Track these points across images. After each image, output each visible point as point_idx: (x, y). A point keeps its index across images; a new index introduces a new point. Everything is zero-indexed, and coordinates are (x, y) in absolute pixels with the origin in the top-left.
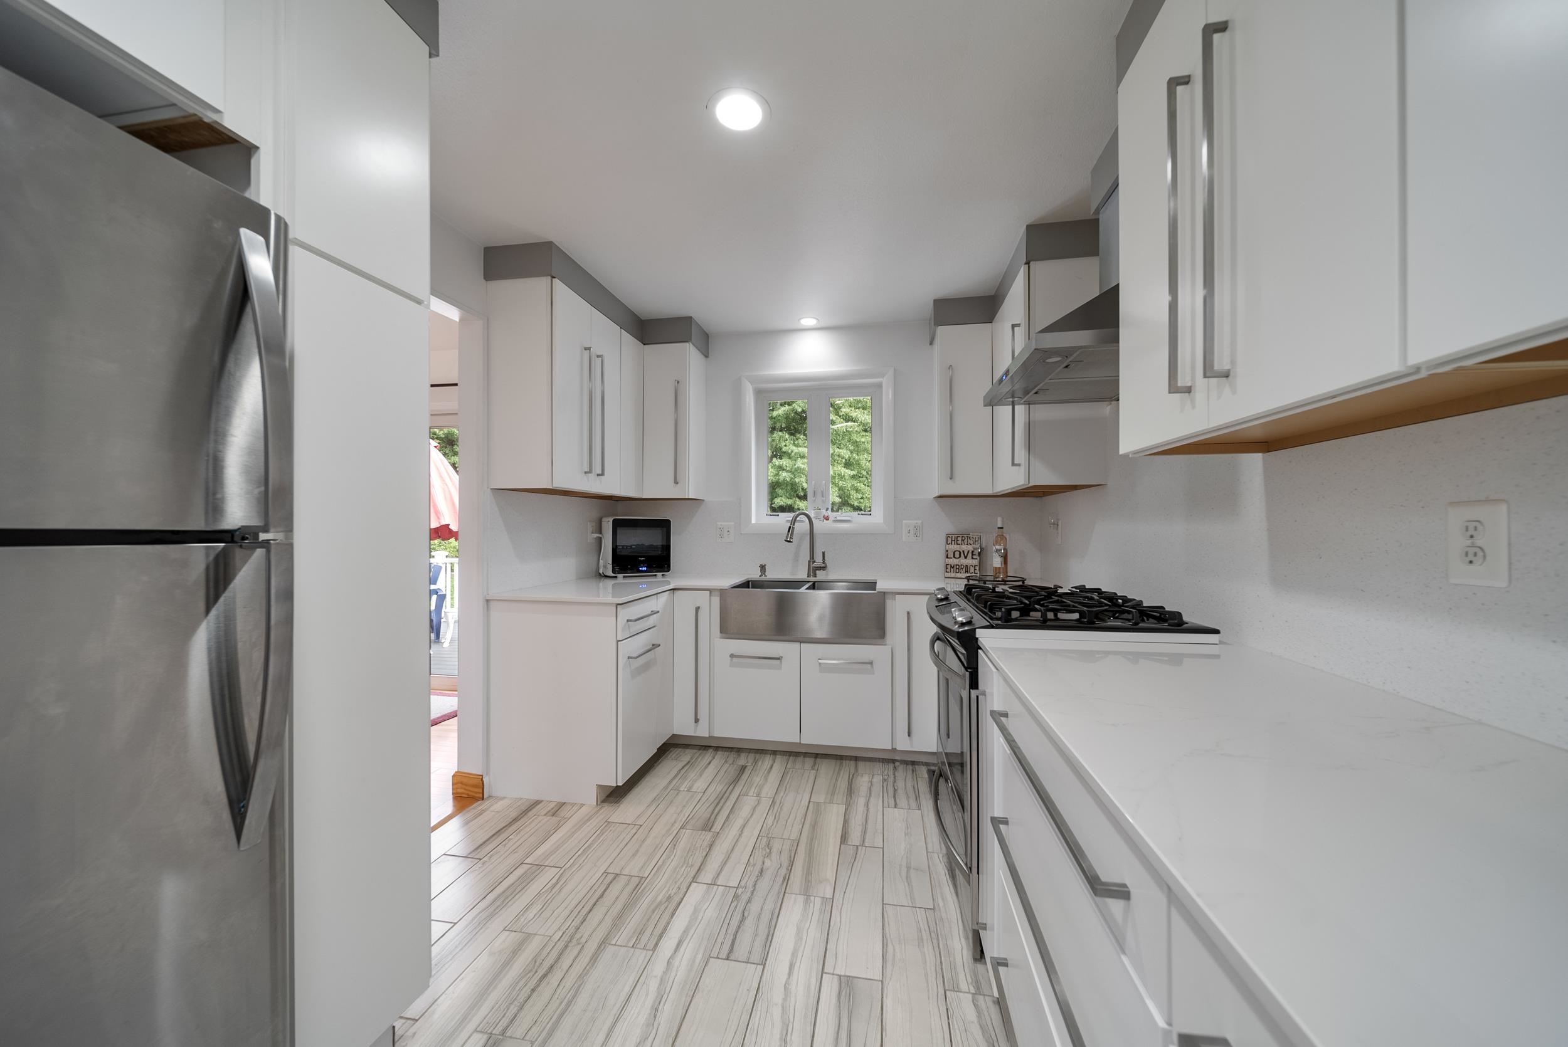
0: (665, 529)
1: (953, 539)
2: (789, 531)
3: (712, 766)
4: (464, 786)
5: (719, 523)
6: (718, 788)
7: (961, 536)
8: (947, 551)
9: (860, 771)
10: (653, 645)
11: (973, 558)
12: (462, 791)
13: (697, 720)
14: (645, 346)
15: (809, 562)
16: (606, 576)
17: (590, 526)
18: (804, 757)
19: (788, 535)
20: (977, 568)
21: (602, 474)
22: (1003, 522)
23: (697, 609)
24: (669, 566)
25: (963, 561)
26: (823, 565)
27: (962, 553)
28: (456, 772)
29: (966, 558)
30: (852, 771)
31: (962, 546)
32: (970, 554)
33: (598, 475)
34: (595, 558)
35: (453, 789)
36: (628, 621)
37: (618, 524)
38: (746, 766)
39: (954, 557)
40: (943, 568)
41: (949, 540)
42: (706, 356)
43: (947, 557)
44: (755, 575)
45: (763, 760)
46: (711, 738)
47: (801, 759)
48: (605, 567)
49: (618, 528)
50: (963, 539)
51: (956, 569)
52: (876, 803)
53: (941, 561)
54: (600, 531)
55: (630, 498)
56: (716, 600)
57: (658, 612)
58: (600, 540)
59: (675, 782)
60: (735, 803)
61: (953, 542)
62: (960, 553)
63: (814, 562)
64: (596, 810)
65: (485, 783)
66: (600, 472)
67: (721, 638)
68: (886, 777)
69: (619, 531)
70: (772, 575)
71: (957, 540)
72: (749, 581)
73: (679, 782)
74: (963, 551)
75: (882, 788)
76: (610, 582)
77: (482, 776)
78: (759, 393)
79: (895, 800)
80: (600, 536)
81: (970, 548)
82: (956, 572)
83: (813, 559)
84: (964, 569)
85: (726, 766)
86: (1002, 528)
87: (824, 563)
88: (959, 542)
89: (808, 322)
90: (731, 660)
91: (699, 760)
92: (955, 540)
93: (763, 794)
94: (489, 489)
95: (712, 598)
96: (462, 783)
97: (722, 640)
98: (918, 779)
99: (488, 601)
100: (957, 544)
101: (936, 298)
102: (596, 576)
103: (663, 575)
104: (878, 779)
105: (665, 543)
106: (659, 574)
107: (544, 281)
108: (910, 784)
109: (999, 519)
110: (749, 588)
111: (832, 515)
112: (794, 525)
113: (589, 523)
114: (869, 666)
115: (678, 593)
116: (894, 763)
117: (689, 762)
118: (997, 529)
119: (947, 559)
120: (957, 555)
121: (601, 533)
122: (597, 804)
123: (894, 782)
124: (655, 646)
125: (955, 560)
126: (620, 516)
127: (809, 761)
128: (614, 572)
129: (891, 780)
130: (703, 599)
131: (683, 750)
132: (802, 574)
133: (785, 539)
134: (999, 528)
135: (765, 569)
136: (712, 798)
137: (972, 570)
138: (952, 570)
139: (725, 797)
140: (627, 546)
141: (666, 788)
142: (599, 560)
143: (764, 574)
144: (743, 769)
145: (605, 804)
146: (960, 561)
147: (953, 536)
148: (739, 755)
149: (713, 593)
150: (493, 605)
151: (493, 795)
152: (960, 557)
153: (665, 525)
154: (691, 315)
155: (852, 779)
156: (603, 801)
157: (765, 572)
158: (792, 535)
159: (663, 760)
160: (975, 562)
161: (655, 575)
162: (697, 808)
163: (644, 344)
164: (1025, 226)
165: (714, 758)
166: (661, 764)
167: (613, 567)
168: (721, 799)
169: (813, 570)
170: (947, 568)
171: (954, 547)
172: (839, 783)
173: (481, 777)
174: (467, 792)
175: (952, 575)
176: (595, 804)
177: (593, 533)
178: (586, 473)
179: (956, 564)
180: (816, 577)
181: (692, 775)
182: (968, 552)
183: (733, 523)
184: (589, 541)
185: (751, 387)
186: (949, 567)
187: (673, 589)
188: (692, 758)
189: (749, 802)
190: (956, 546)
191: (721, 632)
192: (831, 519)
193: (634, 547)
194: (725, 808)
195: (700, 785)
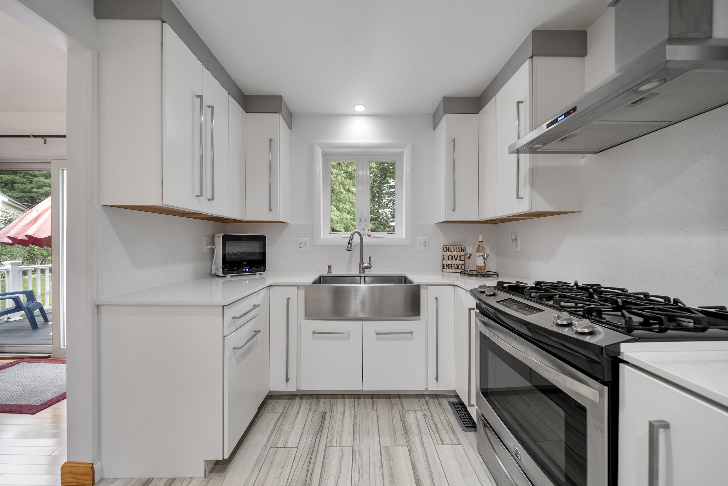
0: (262, 242)
1: (448, 249)
2: (349, 244)
3: (300, 416)
4: (73, 476)
5: (299, 239)
6: (308, 440)
7: (452, 246)
8: (444, 256)
9: (406, 408)
10: (255, 331)
11: (460, 260)
12: (72, 480)
13: (287, 380)
14: (247, 114)
15: (360, 263)
16: (217, 276)
17: (205, 240)
18: (364, 398)
19: (348, 246)
20: (463, 266)
21: (213, 199)
22: (483, 238)
23: (288, 299)
24: (265, 267)
25: (454, 262)
26: (369, 265)
27: (453, 257)
28: (65, 463)
29: (456, 260)
30: (401, 409)
31: (453, 253)
32: (459, 258)
33: (209, 200)
34: (210, 262)
35: (62, 479)
36: (233, 318)
37: (226, 239)
38: (326, 412)
39: (448, 259)
40: (441, 266)
41: (445, 249)
42: (290, 128)
43: (444, 260)
44: (324, 272)
45: (336, 407)
46: (298, 390)
47: (362, 400)
48: (216, 269)
49: (227, 241)
50: (454, 248)
51: (450, 266)
52: (428, 440)
53: (439, 262)
54: (213, 244)
55: (236, 220)
56: (302, 293)
57: (259, 306)
58: (213, 250)
59: (273, 437)
60: (324, 457)
61: (448, 250)
62: (452, 257)
63: (363, 264)
64: (205, 482)
65: (96, 470)
66: (210, 197)
67: (305, 320)
68: (424, 412)
69: (227, 243)
70: (335, 272)
71: (450, 249)
72: (321, 277)
73: (277, 436)
74: (454, 256)
75: (426, 424)
76: (221, 280)
77: (93, 464)
78: (325, 155)
79: (439, 434)
80: (213, 247)
81: (459, 254)
82: (450, 269)
83: (363, 261)
84: (455, 267)
85: (311, 414)
86: (482, 242)
87: (370, 264)
88: (451, 250)
89: (360, 108)
90: (313, 335)
91: (290, 410)
92: (449, 249)
93: (344, 444)
94: (99, 206)
95: (299, 291)
96: (71, 473)
97: (305, 321)
98: (446, 411)
99: (98, 306)
100: (450, 251)
101: (444, 95)
102: (210, 276)
103: (260, 274)
104: (420, 415)
105: (262, 251)
106: (258, 273)
107: (155, 24)
108: (443, 418)
109: (481, 236)
110: (320, 283)
111: (373, 234)
112: (352, 239)
113: (204, 238)
114: (410, 335)
115: (273, 288)
116: (425, 398)
117: (282, 413)
118: (479, 242)
119: (444, 261)
120: (450, 258)
121: (214, 246)
122: (205, 476)
123: (432, 417)
124: (257, 332)
125: (449, 261)
126: (228, 233)
127: (369, 401)
128: (223, 273)
129: (429, 414)
130: (292, 292)
131: (277, 400)
132: (355, 271)
133: (346, 249)
134: (480, 242)
135: (331, 269)
136: (305, 454)
137: (460, 267)
138: (447, 267)
139: (314, 451)
140: (235, 253)
141: (266, 445)
142: (212, 264)
143: (330, 271)
144: (324, 414)
145: (213, 475)
146: (452, 262)
147: (448, 247)
148: (319, 402)
149: (299, 288)
150: (103, 309)
151: (105, 477)
152: (452, 259)
153: (262, 239)
154: (281, 95)
155: (403, 417)
156: (211, 471)
157: (331, 270)
158: (351, 246)
159: (262, 414)
160: (462, 262)
161: (255, 274)
162: (293, 469)
163: (247, 113)
164: (531, 30)
165: (301, 407)
166: (261, 419)
167: (223, 269)
168: (312, 452)
169: (362, 269)
170: (444, 266)
171: (448, 253)
172: (395, 422)
173: (91, 466)
174: (76, 481)
175: (447, 270)
176: (203, 476)
177: (207, 245)
178: (197, 196)
179: (449, 264)
180: (364, 273)
181: (286, 427)
182: (458, 256)
183: (308, 239)
184: (204, 251)
185: (321, 150)
186: (445, 265)
187: (270, 286)
188: (284, 409)
189: (335, 452)
190: (449, 253)
191: (306, 316)
192: (372, 236)
193: (239, 253)
194: (317, 464)
195: (293, 439)
